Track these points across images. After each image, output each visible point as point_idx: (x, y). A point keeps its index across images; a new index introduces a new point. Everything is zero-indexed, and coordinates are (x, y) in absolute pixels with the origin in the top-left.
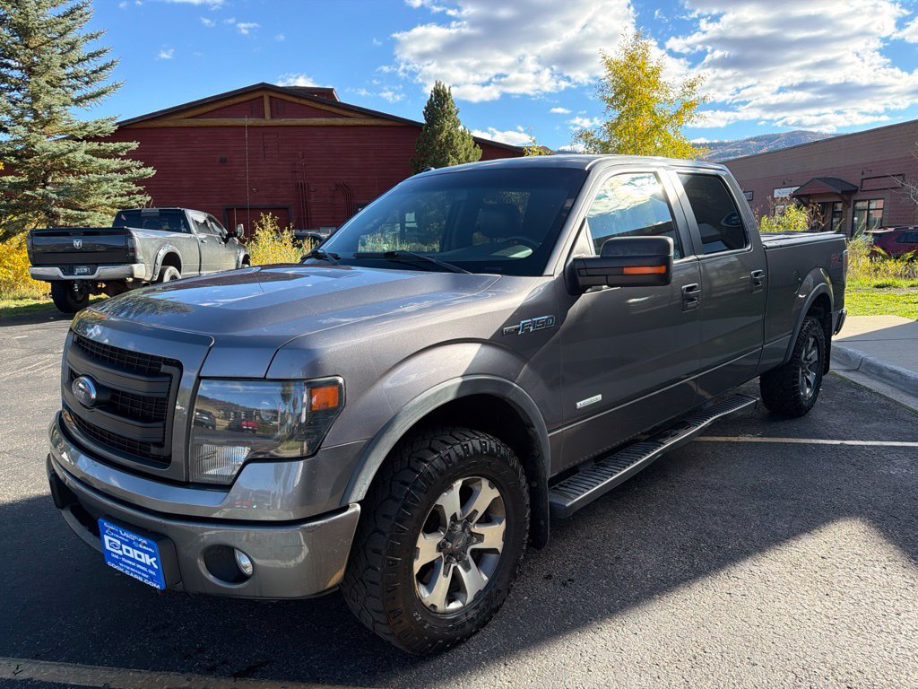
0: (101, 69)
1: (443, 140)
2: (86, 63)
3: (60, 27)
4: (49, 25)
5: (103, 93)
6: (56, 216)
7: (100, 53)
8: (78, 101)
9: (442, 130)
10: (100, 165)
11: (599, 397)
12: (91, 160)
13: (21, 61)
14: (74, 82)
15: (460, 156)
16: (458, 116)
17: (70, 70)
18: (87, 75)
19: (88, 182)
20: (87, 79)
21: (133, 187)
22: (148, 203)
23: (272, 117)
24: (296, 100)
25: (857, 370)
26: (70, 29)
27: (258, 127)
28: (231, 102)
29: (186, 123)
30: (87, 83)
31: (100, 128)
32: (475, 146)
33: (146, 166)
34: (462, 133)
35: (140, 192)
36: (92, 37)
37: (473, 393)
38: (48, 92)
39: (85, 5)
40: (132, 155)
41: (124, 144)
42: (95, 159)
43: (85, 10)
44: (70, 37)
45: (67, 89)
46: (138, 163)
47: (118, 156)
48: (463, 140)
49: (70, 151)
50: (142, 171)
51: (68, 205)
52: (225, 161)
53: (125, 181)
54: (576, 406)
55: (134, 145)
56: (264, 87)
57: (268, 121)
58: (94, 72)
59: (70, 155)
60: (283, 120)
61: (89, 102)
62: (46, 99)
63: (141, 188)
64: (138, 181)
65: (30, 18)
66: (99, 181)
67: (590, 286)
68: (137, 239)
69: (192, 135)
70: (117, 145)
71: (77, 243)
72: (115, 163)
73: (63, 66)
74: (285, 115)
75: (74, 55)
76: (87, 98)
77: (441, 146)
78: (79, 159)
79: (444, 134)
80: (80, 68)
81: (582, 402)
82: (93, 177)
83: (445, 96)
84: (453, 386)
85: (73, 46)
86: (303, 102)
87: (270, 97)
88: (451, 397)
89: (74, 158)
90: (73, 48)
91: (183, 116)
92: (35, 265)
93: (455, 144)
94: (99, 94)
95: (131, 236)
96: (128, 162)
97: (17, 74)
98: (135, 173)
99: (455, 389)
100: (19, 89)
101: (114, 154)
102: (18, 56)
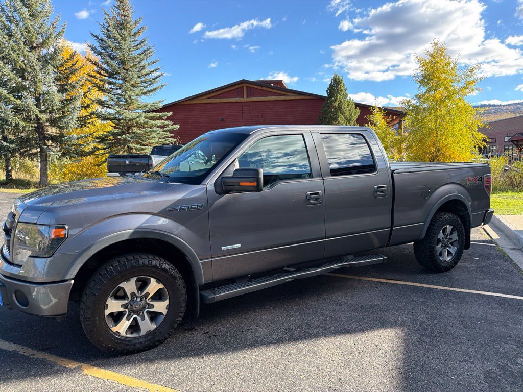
0: (156, 78)
1: (337, 106)
2: (150, 75)
3: (138, 60)
4: (134, 58)
5: (156, 89)
6: (131, 148)
7: (156, 70)
8: (144, 94)
9: (336, 100)
10: (152, 124)
11: (239, 245)
12: (147, 122)
13: (121, 76)
14: (144, 84)
15: (346, 114)
16: (347, 92)
17: (143, 79)
18: (150, 81)
19: (145, 132)
20: (150, 83)
21: (169, 134)
22: (175, 142)
23: (247, 97)
24: (260, 88)
25: (520, 249)
26: (142, 60)
27: (240, 102)
28: (227, 90)
29: (205, 101)
30: (150, 84)
31: (154, 106)
32: (356, 108)
33: (175, 124)
34: (348, 101)
35: (172, 137)
36: (154, 62)
37: (141, 237)
38: (131, 90)
39: (151, 48)
40: (168, 119)
41: (164, 113)
42: (149, 121)
43: (151, 50)
44: (142, 64)
45: (141, 88)
46: (171, 123)
47: (162, 119)
48: (348, 105)
49: (137, 117)
50: (173, 127)
51: (138, 143)
52: (223, 120)
53: (165, 131)
54: (221, 248)
55: (170, 114)
56: (244, 82)
57: (245, 99)
58: (153, 79)
59: (137, 119)
60: (253, 98)
61: (151, 93)
62: (129, 93)
63: (173, 135)
64: (171, 132)
65: (125, 56)
66: (150, 132)
67: (232, 191)
68: (154, 160)
69: (208, 107)
70: (161, 114)
71: (127, 162)
72: (159, 123)
73: (139, 77)
74: (254, 96)
75: (144, 72)
76: (149, 92)
77: (335, 109)
78: (142, 121)
79: (337, 102)
80: (147, 77)
81: (225, 247)
82: (148, 130)
83: (339, 81)
84: (127, 233)
85: (143, 68)
86: (263, 88)
87: (247, 87)
88: (126, 238)
89: (140, 120)
90: (143, 69)
91: (204, 98)
92: (110, 172)
93: (343, 107)
94: (154, 90)
95: (151, 159)
96: (167, 122)
97: (120, 82)
98: (171, 127)
99: (129, 234)
100: (120, 89)
101: (160, 118)
102: (119, 73)
